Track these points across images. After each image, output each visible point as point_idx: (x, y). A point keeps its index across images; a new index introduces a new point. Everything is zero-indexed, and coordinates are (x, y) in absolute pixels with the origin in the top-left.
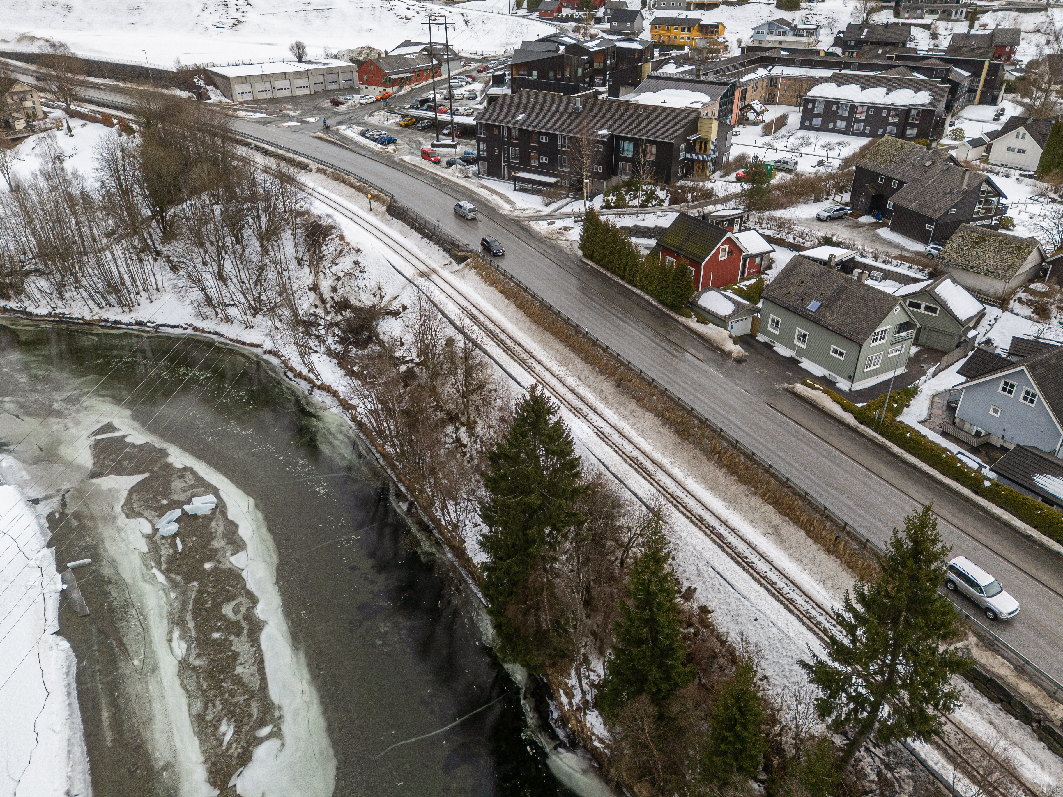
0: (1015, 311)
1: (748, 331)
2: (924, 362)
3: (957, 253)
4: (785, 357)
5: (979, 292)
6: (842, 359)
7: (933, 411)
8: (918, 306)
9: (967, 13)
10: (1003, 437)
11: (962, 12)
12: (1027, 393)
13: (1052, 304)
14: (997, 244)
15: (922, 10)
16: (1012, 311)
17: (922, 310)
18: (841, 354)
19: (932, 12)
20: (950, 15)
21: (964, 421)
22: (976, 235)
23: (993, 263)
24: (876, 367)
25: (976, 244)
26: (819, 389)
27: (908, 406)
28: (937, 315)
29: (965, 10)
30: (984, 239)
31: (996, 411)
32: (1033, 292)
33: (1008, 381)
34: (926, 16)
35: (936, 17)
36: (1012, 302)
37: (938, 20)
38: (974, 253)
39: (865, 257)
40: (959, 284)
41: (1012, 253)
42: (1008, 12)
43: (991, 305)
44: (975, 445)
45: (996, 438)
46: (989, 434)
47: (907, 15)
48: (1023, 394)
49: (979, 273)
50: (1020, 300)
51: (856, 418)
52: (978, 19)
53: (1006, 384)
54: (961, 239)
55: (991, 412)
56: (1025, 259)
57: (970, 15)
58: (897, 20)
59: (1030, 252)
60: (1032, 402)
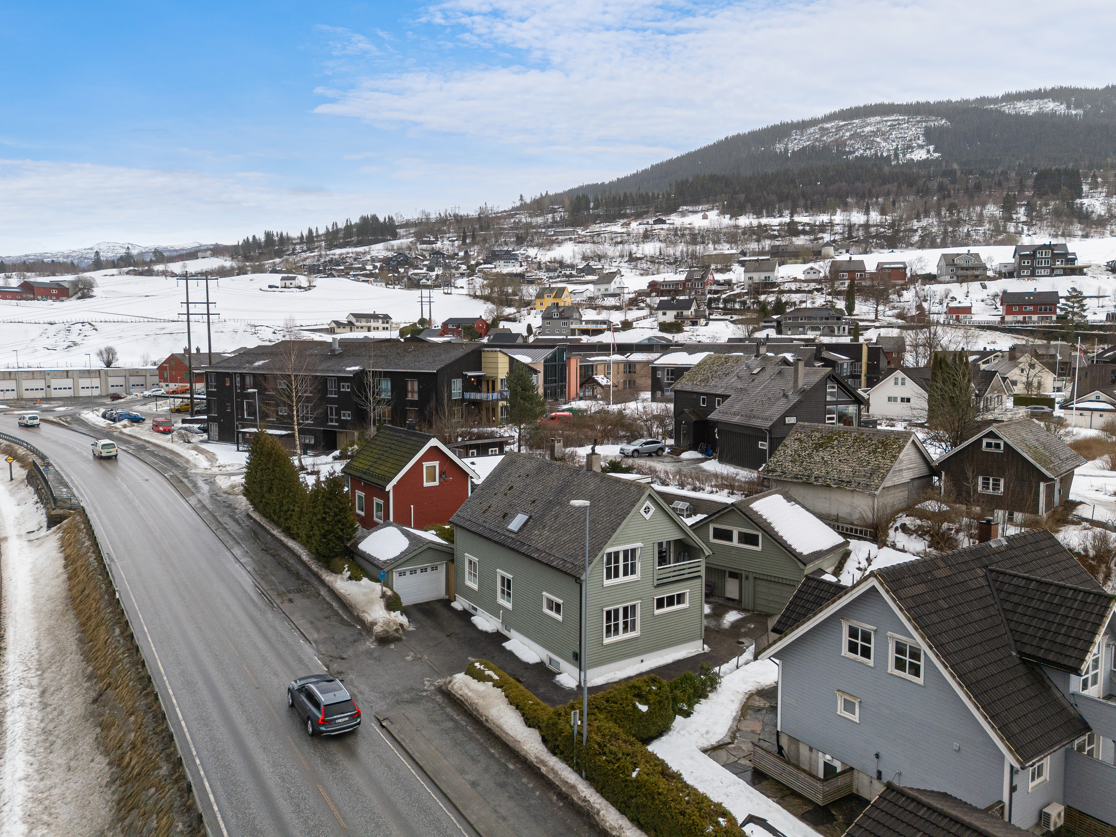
0: (899, 546)
1: (441, 593)
2: (745, 635)
3: (793, 461)
4: (486, 633)
5: (837, 519)
6: (559, 618)
7: (743, 726)
8: (727, 535)
9: (850, 329)
10: (879, 774)
11: (844, 328)
12: (900, 649)
13: (957, 531)
14: (850, 443)
15: (804, 327)
16: (894, 546)
17: (735, 542)
18: (558, 608)
19: (814, 329)
20: (833, 331)
21: (794, 741)
22: (818, 435)
23: (846, 468)
24: (630, 635)
25: (818, 447)
26: (489, 679)
27: (687, 714)
28: (759, 548)
29: (847, 327)
30: (830, 439)
31: (849, 706)
32: (922, 515)
33: (855, 624)
34: (809, 332)
35: (819, 333)
36: (891, 532)
37: (820, 335)
38: (817, 459)
39: (668, 485)
40: (799, 503)
41: (875, 452)
42: (890, 329)
43: (860, 539)
44: (819, 800)
45: (866, 780)
46: (850, 770)
47: (789, 332)
48: (892, 654)
49: (829, 486)
50: (904, 528)
51: (544, 741)
52: (862, 335)
53: (853, 633)
54: (797, 443)
55: (840, 710)
56: (895, 457)
57: (852, 331)
58: (779, 336)
59: (901, 448)
60: (915, 670)
